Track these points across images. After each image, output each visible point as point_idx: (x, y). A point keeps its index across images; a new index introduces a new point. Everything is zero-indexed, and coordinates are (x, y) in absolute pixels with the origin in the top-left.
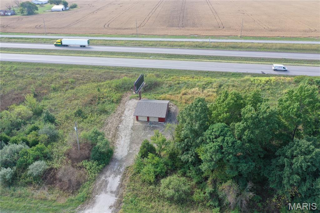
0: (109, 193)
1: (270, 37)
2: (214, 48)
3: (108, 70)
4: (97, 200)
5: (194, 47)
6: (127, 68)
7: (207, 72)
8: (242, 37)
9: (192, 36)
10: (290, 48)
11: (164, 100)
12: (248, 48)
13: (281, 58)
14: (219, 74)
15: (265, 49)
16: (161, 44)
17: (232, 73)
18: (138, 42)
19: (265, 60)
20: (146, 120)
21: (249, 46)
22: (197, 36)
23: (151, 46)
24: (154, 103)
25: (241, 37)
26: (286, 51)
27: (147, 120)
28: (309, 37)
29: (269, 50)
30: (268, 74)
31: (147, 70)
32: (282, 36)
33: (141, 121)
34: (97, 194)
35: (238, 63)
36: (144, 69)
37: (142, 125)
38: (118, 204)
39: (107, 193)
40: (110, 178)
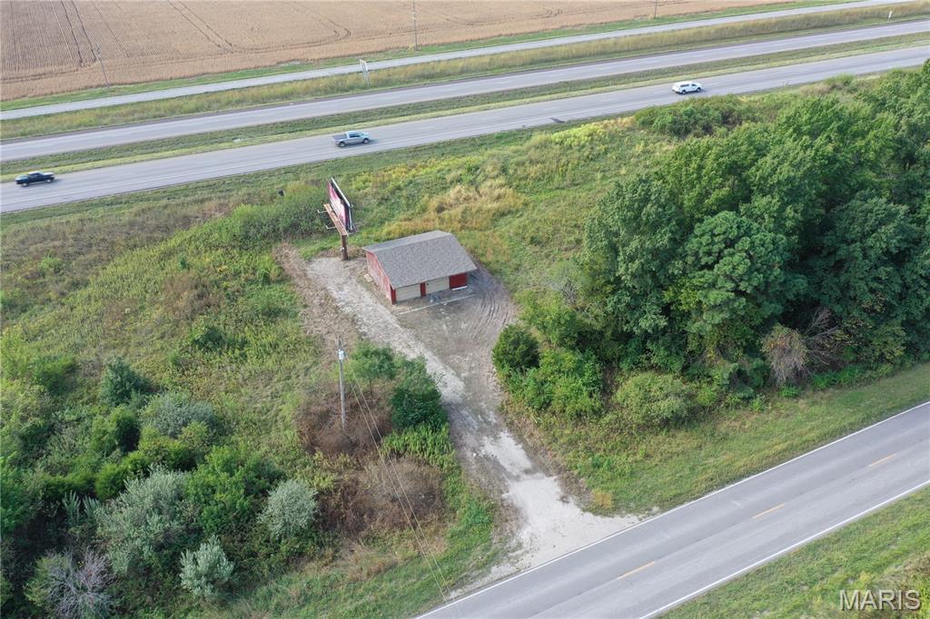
0: (525, 476)
1: (483, 39)
2: (381, 86)
3: (144, 205)
4: (517, 503)
5: (326, 92)
6: (205, 184)
7: (436, 146)
8: (419, 50)
9: (283, 65)
10: (552, 56)
11: (403, 236)
12: (462, 72)
13: (557, 81)
14: (467, 145)
15: (502, 67)
16: (224, 101)
17: (496, 136)
18: (138, 108)
19: (529, 93)
20: (418, 294)
21: (462, 68)
22: (298, 63)
23: (197, 110)
24: (420, 243)
25: (416, 48)
26: (546, 65)
27: (420, 295)
28: (562, 27)
29: (489, 73)
30: (569, 122)
31: (270, 176)
32: (507, 32)
33: (405, 301)
34: (502, 492)
35: (479, 110)
36: (258, 175)
37: (417, 309)
38: (572, 486)
39: (517, 478)
40: (489, 448)
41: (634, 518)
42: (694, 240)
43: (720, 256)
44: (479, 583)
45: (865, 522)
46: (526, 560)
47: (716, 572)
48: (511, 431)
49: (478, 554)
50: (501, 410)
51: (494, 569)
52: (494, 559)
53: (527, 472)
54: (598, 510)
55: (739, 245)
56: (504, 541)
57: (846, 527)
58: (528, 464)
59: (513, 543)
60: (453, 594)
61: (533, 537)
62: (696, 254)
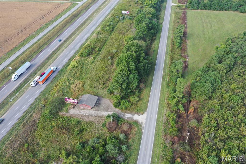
2: (15, 70)
4: (136, 119)
5: (6, 78)
10: (41, 45)
12: (28, 58)
13: (51, 52)
15: (34, 53)
17: (60, 71)
24: (88, 98)
26: (42, 48)
28: (29, 35)
30: (68, 61)
31: (35, 103)
32: (20, 41)
34: (134, 120)
37: (95, 108)
38: (138, 114)
39: (133, 117)
40: (127, 117)
41: (146, 112)
42: (130, 80)
43: (133, 80)
44: (143, 128)
45: (160, 98)
46: (143, 123)
47: (156, 111)
48: (126, 113)
49: (140, 126)
50: (122, 112)
51: (142, 126)
52: (141, 125)
53: (133, 116)
54: (143, 114)
55: (135, 78)
56: (140, 123)
57: (159, 100)
58: (132, 115)
59: (141, 123)
60: (142, 131)
61: (141, 121)
62: (131, 81)
